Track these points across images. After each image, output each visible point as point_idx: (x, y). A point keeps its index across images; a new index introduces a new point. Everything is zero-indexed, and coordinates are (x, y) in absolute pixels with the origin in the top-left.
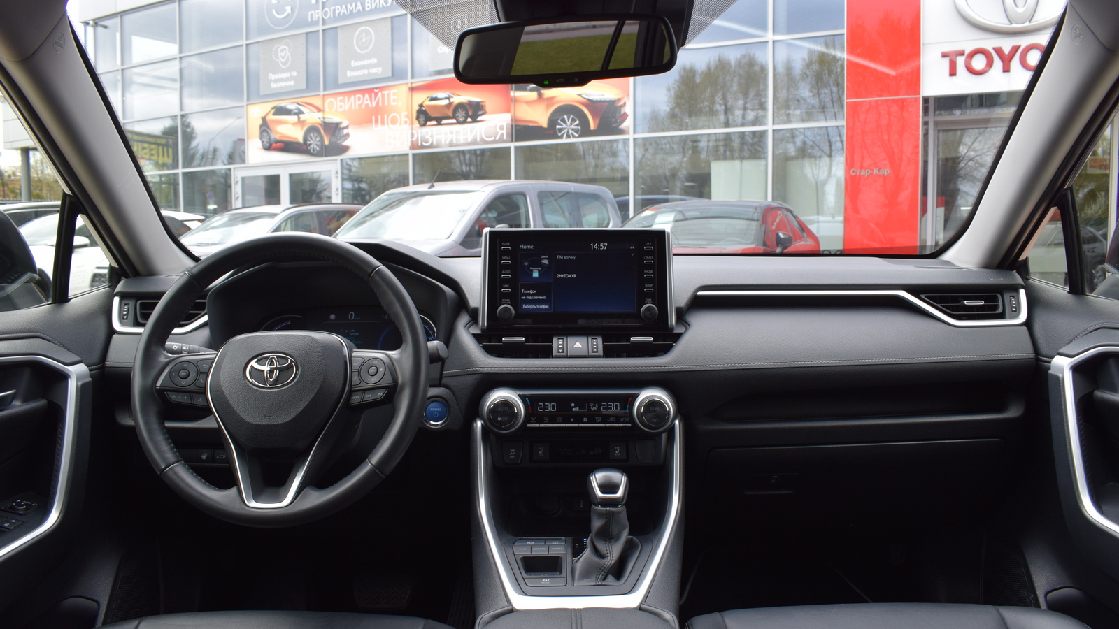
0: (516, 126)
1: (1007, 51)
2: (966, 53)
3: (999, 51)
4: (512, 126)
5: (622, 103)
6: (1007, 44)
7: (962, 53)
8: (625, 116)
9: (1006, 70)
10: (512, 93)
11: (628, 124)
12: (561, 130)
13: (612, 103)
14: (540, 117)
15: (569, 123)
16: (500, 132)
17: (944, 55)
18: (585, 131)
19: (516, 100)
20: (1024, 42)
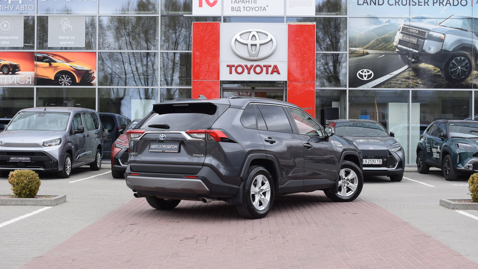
0: (37, 78)
1: (249, 66)
2: (235, 66)
3: (246, 66)
4: (35, 78)
5: (92, 72)
6: (249, 64)
7: (234, 66)
8: (94, 78)
9: (249, 73)
10: (35, 62)
11: (95, 81)
12: (61, 82)
13: (87, 71)
14: (51, 75)
15: (65, 79)
16: (28, 80)
17: (228, 66)
18: (74, 83)
19: (36, 66)
20: (255, 64)
